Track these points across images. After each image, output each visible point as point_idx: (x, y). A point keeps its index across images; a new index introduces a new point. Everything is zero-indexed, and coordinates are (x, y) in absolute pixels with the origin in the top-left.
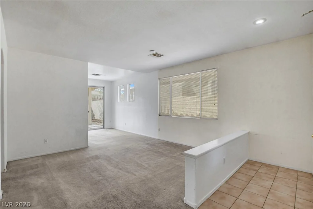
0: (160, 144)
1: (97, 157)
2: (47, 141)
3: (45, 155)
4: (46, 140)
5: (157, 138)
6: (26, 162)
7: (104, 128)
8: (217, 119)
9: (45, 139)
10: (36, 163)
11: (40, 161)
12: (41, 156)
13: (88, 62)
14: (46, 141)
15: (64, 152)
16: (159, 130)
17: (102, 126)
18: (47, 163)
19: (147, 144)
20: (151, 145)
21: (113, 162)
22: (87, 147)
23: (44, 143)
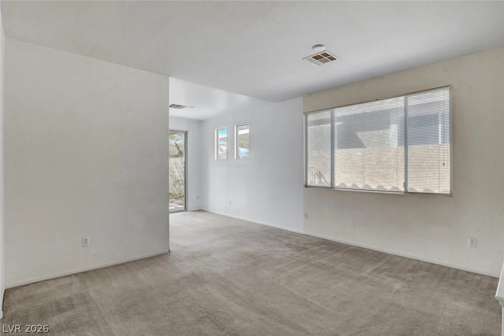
0: (314, 245)
1: (196, 279)
2: (88, 241)
3: (85, 273)
4: (86, 240)
5: (303, 232)
6: (45, 289)
7: (186, 209)
8: (451, 195)
9: (85, 238)
10: (67, 295)
11: (76, 288)
12: (76, 275)
13: (170, 76)
14: (86, 243)
15: (122, 264)
16: (306, 215)
17: (183, 206)
18: (92, 294)
19: (288, 245)
20: (300, 249)
21: (238, 292)
22: (168, 252)
23: (83, 246)
